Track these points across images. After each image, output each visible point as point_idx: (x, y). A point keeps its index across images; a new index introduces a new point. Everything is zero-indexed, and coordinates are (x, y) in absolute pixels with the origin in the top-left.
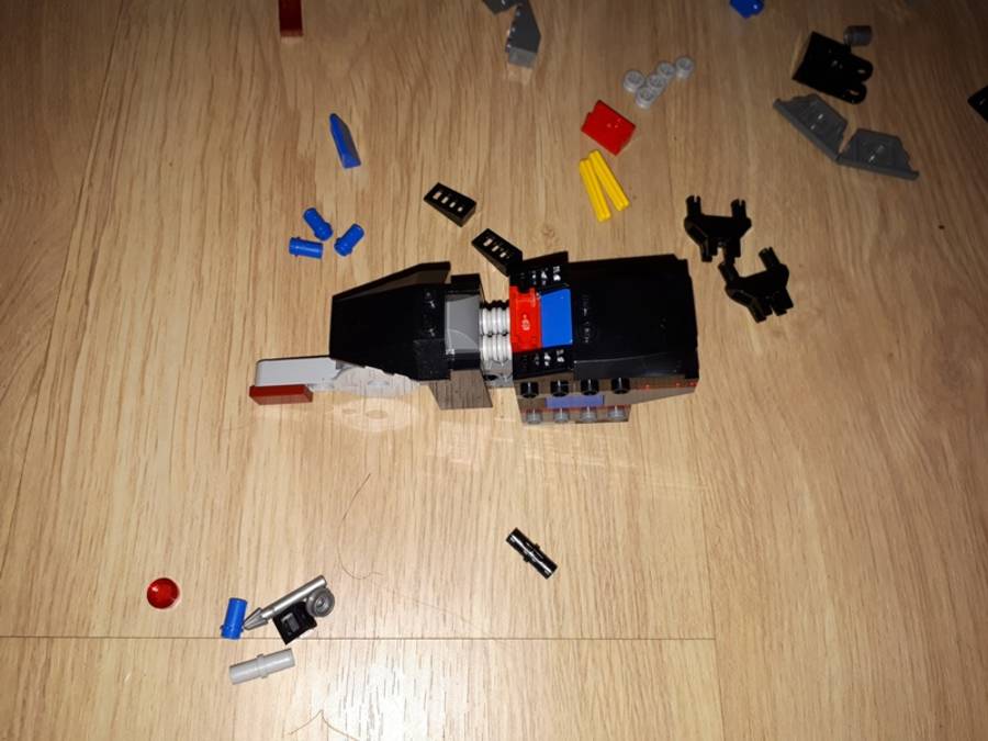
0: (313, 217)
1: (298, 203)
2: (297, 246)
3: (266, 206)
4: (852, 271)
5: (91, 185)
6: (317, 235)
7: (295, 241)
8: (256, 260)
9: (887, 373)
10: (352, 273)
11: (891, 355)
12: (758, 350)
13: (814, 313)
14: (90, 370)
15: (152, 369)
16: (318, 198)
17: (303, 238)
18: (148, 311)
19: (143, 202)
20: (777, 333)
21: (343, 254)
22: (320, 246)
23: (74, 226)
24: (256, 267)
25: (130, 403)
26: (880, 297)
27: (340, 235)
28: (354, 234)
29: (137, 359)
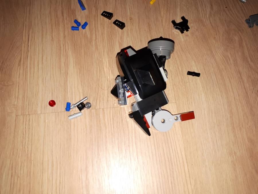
0: (76, 21)
1: (73, 19)
2: (73, 28)
3: (65, 21)
4: (204, 20)
5: (26, 21)
6: (77, 25)
7: (72, 27)
8: (65, 32)
9: (214, 42)
10: (86, 33)
11: (215, 38)
12: (182, 40)
13: (196, 30)
14: (31, 60)
15: (44, 58)
16: (77, 17)
17: (74, 26)
18: (42, 46)
19: (38, 23)
20: (187, 36)
21: (84, 29)
22: (78, 27)
23: (23, 30)
24: (65, 34)
25: (40, 66)
26: (212, 25)
27: (83, 24)
28: (86, 24)
29: (41, 56)
